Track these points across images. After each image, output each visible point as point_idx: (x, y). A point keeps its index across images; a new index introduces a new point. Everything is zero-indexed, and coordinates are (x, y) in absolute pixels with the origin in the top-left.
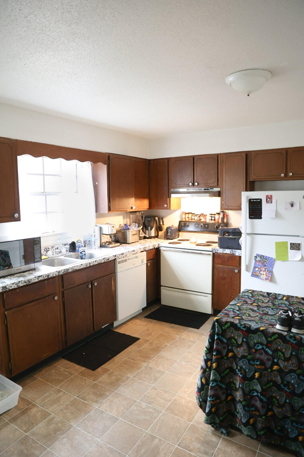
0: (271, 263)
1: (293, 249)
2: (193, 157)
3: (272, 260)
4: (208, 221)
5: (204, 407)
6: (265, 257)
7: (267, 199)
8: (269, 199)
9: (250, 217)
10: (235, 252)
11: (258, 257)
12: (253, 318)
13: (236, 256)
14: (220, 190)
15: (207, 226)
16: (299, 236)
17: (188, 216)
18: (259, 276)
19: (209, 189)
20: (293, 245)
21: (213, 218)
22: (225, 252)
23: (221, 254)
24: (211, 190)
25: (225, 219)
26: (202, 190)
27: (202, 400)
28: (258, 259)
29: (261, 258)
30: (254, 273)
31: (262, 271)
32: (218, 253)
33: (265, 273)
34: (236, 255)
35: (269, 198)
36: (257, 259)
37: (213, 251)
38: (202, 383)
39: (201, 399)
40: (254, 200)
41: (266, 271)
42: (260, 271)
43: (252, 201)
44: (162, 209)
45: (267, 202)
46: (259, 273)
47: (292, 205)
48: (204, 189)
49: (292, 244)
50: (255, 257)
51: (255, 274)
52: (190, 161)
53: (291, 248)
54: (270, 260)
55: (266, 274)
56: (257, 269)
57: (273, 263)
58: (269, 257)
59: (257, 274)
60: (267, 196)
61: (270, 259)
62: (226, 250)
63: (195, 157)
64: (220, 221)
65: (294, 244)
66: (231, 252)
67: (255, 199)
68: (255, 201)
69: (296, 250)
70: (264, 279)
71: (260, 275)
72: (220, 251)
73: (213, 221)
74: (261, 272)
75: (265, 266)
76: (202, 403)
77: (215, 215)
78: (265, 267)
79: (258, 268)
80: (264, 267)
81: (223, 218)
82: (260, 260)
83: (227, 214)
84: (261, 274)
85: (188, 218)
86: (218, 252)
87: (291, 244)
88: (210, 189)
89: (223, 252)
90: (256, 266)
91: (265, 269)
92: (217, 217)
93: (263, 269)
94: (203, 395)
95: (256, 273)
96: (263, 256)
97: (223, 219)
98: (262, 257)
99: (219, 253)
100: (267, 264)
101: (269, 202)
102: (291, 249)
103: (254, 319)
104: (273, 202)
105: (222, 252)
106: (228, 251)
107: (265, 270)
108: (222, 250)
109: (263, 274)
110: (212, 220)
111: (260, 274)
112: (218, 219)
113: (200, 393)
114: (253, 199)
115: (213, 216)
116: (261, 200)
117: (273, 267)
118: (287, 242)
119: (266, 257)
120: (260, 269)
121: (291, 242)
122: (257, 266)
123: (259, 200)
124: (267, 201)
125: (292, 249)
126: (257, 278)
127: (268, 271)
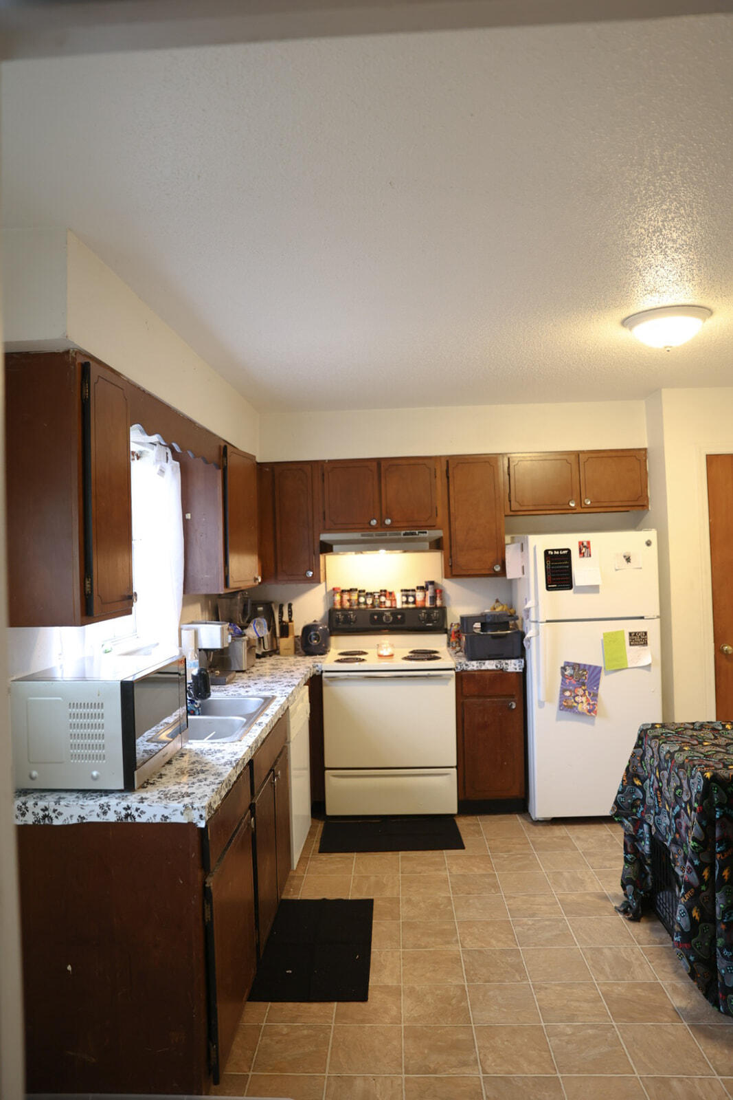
0: (595, 676)
1: (636, 645)
2: (378, 461)
3: (597, 670)
4: (399, 605)
5: (699, 976)
6: (582, 667)
7: (580, 550)
8: (585, 549)
9: (549, 586)
10: (506, 664)
11: (567, 668)
12: (683, 781)
13: (510, 673)
14: (442, 535)
15: (401, 618)
16: (642, 618)
17: (348, 598)
18: (575, 706)
19: (417, 532)
20: (635, 635)
21: (411, 599)
22: (483, 668)
23: (476, 673)
24: (422, 535)
25: (438, 598)
26: (399, 537)
27: (695, 959)
28: (569, 672)
29: (574, 669)
30: (564, 703)
31: (577, 695)
32: (466, 671)
33: (584, 699)
34: (508, 671)
35: (585, 547)
36: (566, 673)
37: (457, 668)
38: (692, 919)
39: (692, 956)
40: (555, 552)
41: (587, 694)
42: (574, 697)
43: (552, 553)
44: (300, 581)
45: (582, 554)
46: (573, 700)
47: (628, 560)
48: (404, 532)
49: (633, 635)
50: (562, 668)
51: (566, 704)
52: (371, 471)
53: (630, 642)
54: (593, 672)
55: (587, 701)
56: (567, 694)
57: (598, 676)
58: (590, 666)
59: (570, 704)
60: (580, 543)
61: (592, 669)
62: (487, 662)
63: (383, 463)
64: (428, 604)
65: (635, 633)
66: (497, 667)
67: (557, 550)
68: (558, 553)
69: (641, 644)
70: (586, 712)
71: (575, 704)
72: (473, 666)
73: (411, 606)
74: (577, 699)
75: (584, 684)
76: (694, 966)
77: (414, 590)
78: (583, 688)
79: (570, 691)
80: (581, 687)
81: (433, 597)
82: (572, 673)
83: (440, 588)
84: (578, 703)
85: (349, 600)
86: (469, 669)
87: (630, 634)
88: (419, 532)
89: (479, 668)
90: (564, 687)
91: (584, 690)
92: (420, 596)
93: (580, 692)
94: (695, 946)
95: (568, 701)
96: (579, 665)
97: (433, 599)
98: (575, 666)
99: (469, 671)
100: (586, 681)
101: (585, 554)
102: (630, 645)
103: (684, 779)
104: (592, 555)
105: (477, 667)
106: (490, 665)
107: (585, 693)
108: (478, 665)
109: (582, 702)
110: (407, 602)
111: (576, 702)
112: (424, 600)
113: (691, 943)
114: (553, 550)
115: (410, 593)
116: (569, 551)
117: (598, 684)
118: (623, 631)
119: (585, 665)
120: (574, 692)
121: (631, 631)
122: (568, 688)
123: (565, 552)
124: (580, 553)
125: (633, 645)
126: (570, 711)
127: (590, 694)
